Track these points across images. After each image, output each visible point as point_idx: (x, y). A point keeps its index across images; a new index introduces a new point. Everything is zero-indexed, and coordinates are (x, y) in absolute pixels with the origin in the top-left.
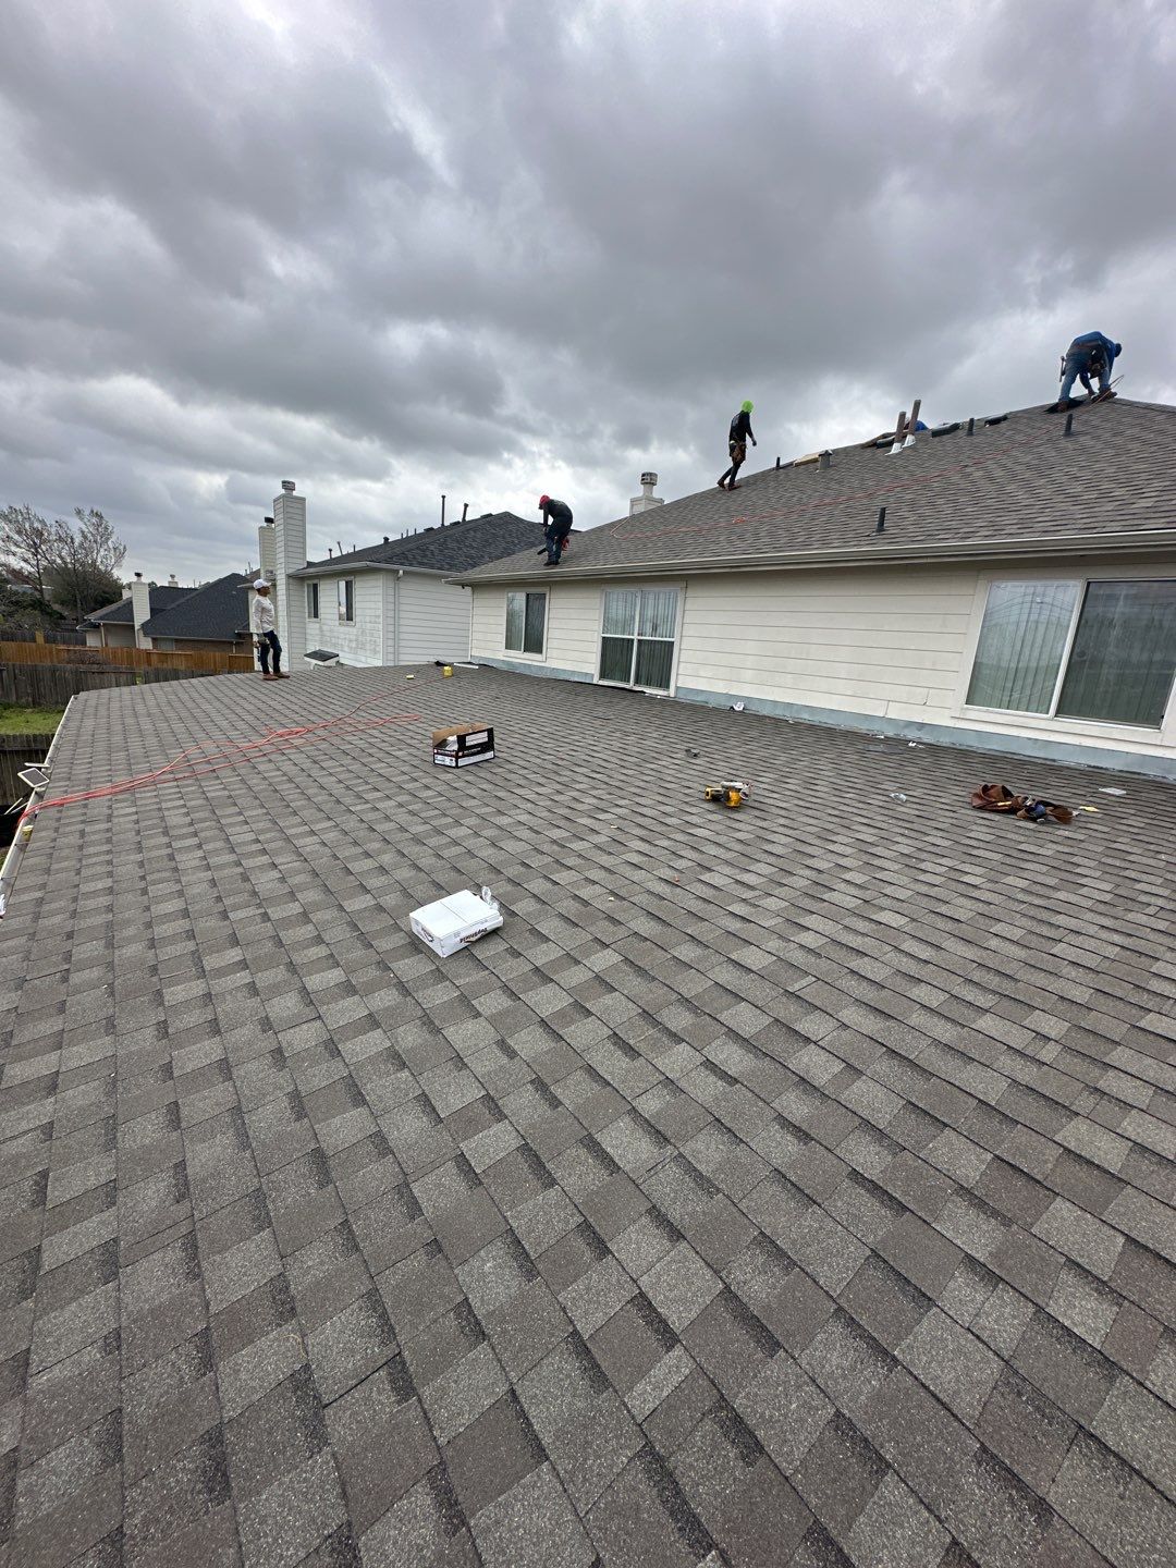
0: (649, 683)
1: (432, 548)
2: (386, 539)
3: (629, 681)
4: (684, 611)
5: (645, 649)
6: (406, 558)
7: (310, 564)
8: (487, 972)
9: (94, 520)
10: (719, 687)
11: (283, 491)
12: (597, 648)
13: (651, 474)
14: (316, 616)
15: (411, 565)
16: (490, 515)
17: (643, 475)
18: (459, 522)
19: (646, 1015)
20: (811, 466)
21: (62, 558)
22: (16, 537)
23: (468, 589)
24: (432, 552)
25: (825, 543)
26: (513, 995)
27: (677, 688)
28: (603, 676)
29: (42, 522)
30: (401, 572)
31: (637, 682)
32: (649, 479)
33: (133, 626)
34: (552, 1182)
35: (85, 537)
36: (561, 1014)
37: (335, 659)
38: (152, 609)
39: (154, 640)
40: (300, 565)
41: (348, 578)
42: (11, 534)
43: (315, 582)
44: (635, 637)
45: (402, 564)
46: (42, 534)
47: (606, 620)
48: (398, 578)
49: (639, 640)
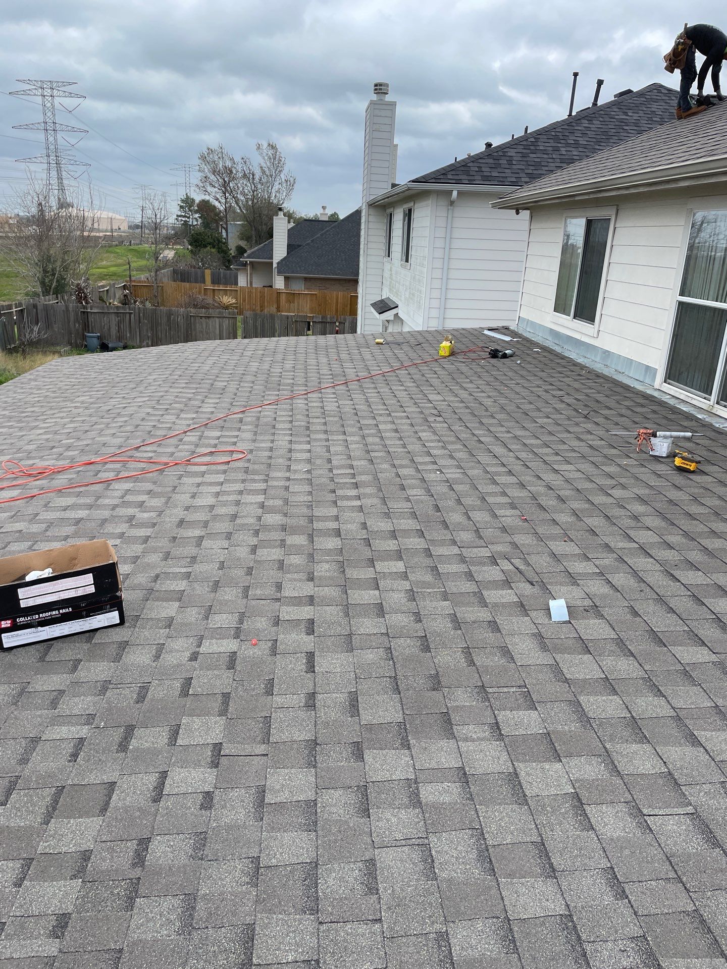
2: (489, 145)
3: (708, 390)
7: (395, 187)
9: (270, 152)
11: (375, 97)
12: (668, 322)
14: (389, 256)
15: (470, 182)
16: (629, 91)
18: (589, 108)
21: (244, 194)
22: (212, 177)
23: (525, 214)
28: (673, 374)
29: (232, 159)
30: (455, 193)
33: (272, 263)
35: (264, 172)
37: (394, 311)
38: (289, 246)
39: (287, 279)
40: (382, 190)
42: (209, 175)
43: (391, 210)
45: (459, 183)
46: (231, 172)
48: (452, 203)
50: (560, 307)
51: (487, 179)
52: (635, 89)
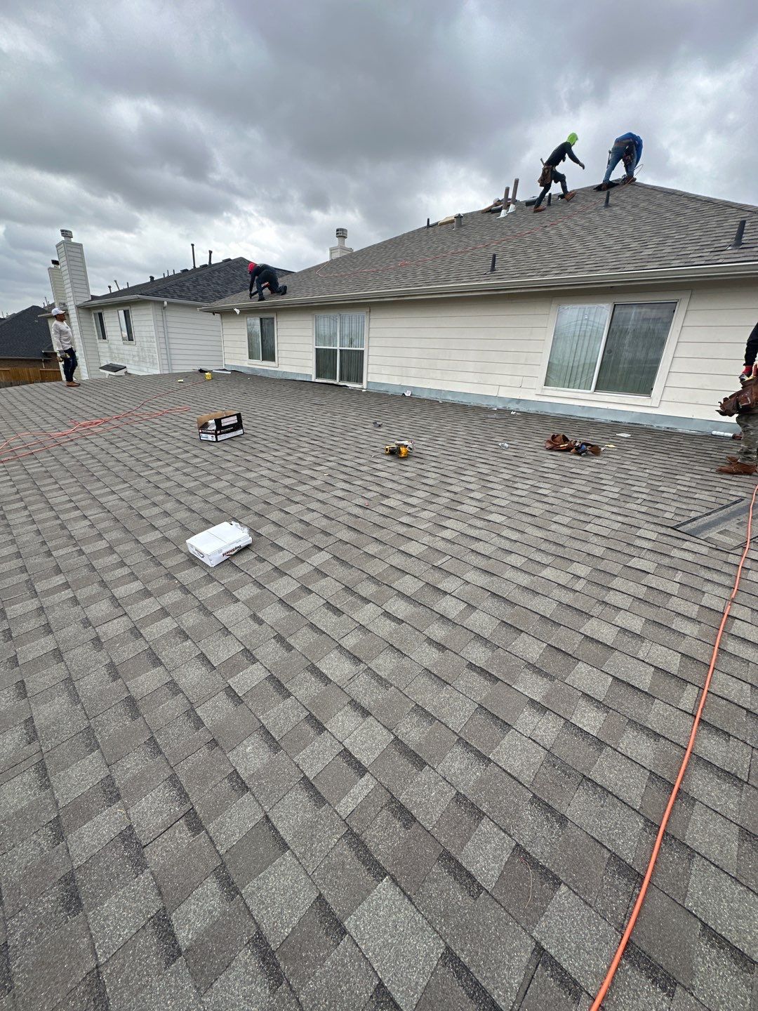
0: (349, 380)
1: (187, 284)
2: (152, 278)
3: (336, 379)
4: (369, 329)
5: (345, 355)
6: (168, 292)
7: (94, 298)
8: (243, 573)
10: (395, 381)
11: (63, 238)
12: (313, 356)
13: (342, 230)
14: (104, 337)
15: (173, 297)
16: (229, 260)
17: (337, 230)
18: (205, 266)
19: (347, 589)
20: (450, 225)
23: (218, 316)
24: (188, 289)
25: (459, 280)
26: (261, 586)
27: (368, 382)
28: (318, 376)
30: (166, 303)
31: (341, 379)
32: (341, 234)
34: (289, 695)
36: (293, 595)
40: (84, 299)
41: (126, 308)
43: (100, 311)
44: (338, 348)
45: (166, 297)
47: (318, 337)
48: (164, 308)
49: (340, 350)
50: (251, 357)
51: (180, 297)
52: (232, 258)
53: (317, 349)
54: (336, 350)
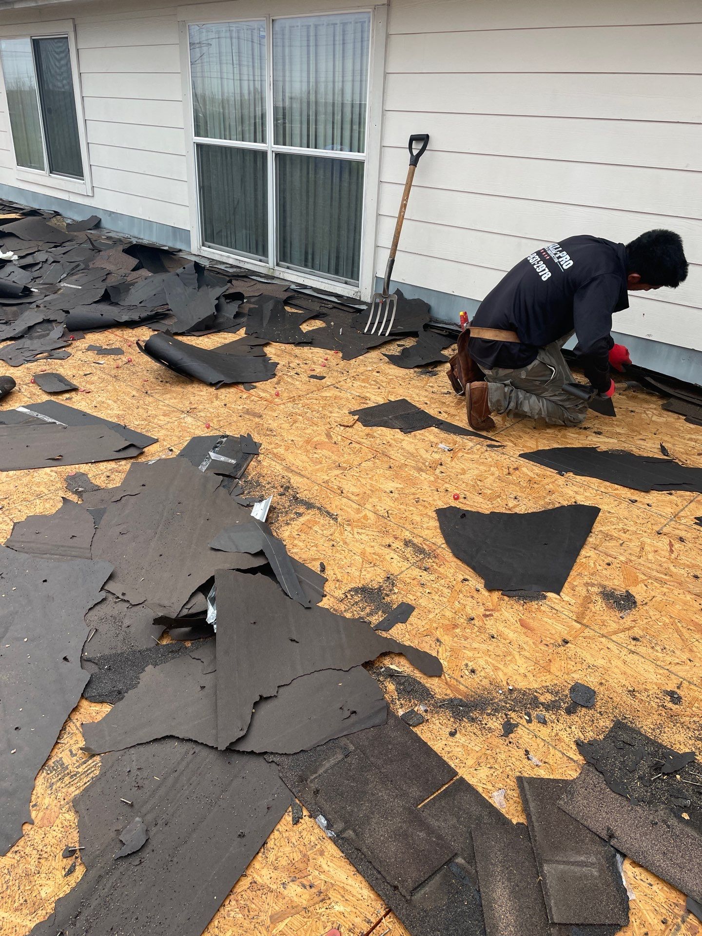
5: (296, 176)
12: (189, 170)
27: (377, 280)
28: (210, 236)
31: (284, 256)
44: (270, 146)
47: (200, 103)
49: (279, 156)
53: (199, 146)
54: (264, 154)
